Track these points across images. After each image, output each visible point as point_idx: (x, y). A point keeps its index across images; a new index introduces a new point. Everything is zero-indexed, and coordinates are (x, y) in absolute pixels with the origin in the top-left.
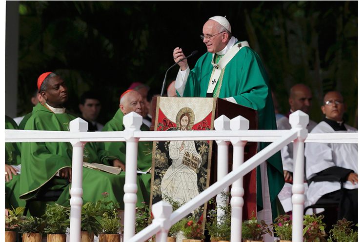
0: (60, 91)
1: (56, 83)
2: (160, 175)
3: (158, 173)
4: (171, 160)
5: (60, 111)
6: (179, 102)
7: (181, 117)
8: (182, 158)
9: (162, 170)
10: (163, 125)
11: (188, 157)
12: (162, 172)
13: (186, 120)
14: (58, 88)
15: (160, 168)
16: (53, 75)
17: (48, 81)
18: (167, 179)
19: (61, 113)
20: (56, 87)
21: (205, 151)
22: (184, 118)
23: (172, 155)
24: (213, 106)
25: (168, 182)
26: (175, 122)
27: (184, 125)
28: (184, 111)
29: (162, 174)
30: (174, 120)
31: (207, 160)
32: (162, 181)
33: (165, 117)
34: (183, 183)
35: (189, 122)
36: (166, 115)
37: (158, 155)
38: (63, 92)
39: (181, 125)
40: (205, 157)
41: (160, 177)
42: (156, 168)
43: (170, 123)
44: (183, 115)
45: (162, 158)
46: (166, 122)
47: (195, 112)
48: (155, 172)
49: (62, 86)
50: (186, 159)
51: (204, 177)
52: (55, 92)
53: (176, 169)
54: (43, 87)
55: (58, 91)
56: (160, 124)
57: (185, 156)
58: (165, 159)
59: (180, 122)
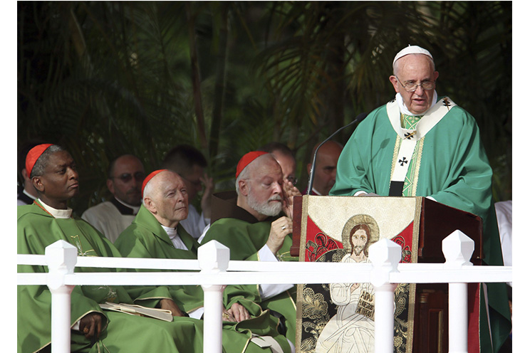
0: (67, 176)
1: (62, 162)
2: (313, 332)
3: (310, 329)
4: (334, 306)
5: (64, 214)
6: (346, 204)
7: (353, 231)
8: (357, 303)
9: (316, 324)
10: (315, 245)
11: (368, 301)
12: (317, 328)
13: (362, 237)
14: (64, 171)
15: (312, 321)
16: (55, 148)
17: (48, 158)
18: (328, 340)
19: (66, 217)
20: (61, 169)
21: (402, 290)
22: (358, 233)
23: (336, 298)
24: (416, 212)
25: (329, 344)
26: (340, 239)
27: (359, 245)
28: (358, 221)
29: (318, 331)
30: (337, 237)
31: (407, 305)
32: (318, 343)
33: (320, 230)
34: (360, 346)
35: (368, 239)
36: (321, 228)
37: (308, 297)
38: (72, 178)
39: (352, 245)
40: (401, 301)
41: (312, 335)
42: (304, 320)
43: (331, 241)
44: (357, 228)
45: (317, 302)
46: (322, 240)
47: (379, 222)
48: (303, 328)
49: (71, 168)
50: (364, 304)
51: (401, 336)
52: (58, 178)
53: (345, 322)
54: (38, 168)
55: (65, 177)
56: (310, 243)
57: (362, 299)
58: (321, 304)
59: (351, 239)
